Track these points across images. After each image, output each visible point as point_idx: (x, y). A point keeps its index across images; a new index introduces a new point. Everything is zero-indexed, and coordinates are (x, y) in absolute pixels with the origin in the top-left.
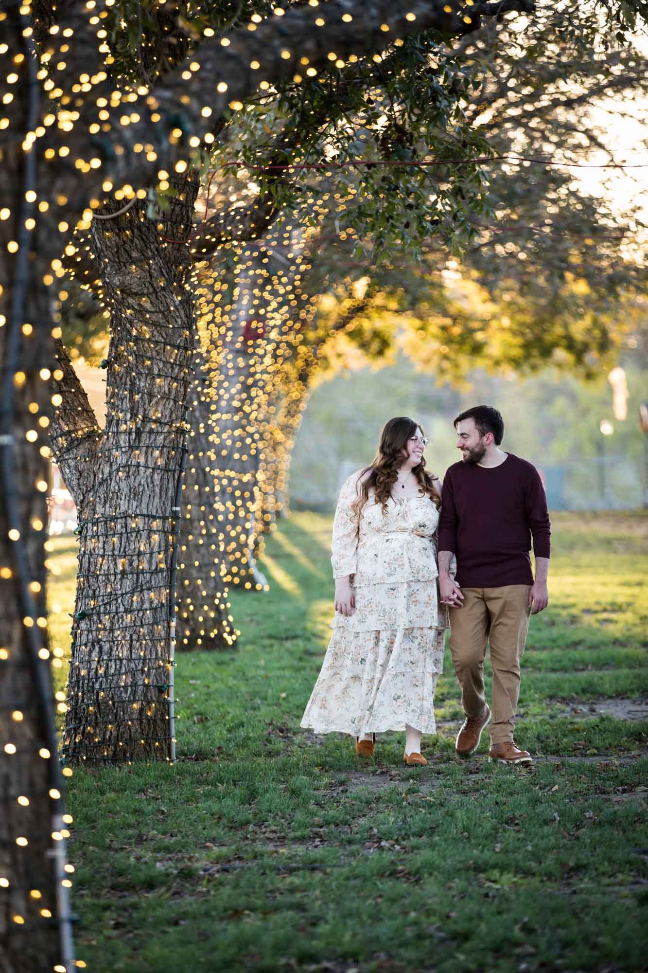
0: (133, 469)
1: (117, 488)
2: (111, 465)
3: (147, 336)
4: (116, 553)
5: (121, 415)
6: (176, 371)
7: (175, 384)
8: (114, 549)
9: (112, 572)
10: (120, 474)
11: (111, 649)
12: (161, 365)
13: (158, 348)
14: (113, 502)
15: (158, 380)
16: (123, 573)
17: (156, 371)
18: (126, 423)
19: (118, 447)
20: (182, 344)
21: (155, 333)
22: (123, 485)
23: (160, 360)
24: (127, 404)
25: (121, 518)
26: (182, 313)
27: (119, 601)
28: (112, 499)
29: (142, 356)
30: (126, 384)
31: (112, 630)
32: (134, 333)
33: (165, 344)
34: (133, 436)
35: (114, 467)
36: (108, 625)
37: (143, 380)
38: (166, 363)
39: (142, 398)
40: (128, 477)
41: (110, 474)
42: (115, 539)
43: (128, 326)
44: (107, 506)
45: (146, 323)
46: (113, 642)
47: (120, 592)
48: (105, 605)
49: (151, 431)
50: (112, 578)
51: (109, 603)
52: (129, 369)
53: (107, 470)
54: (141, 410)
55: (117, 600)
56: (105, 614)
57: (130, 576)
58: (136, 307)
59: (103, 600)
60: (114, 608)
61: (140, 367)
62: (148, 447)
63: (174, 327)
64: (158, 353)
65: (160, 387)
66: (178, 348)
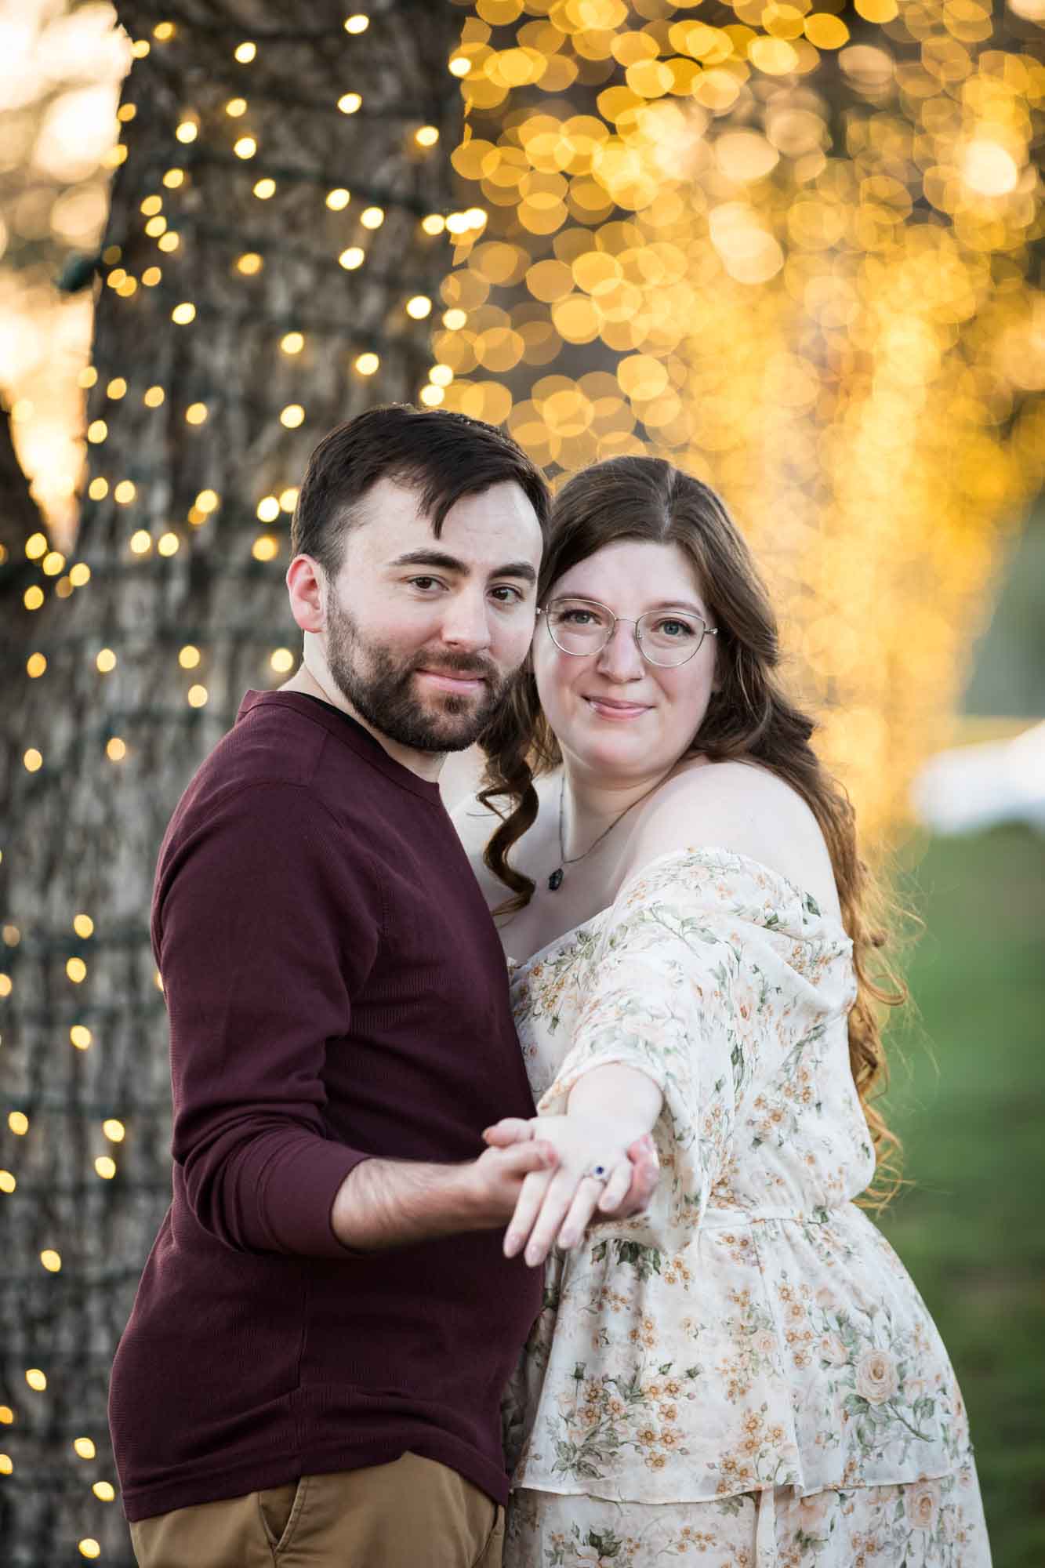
0: (171, 733)
1: (98, 814)
2: (79, 713)
3: (246, 148)
4: (88, 1096)
5: (126, 492)
6: (373, 301)
7: (367, 364)
8: (76, 1081)
9: (65, 1178)
10: (117, 749)
11: (49, 1519)
12: (304, 277)
13: (292, 199)
14: (84, 877)
15: (292, 344)
16: (116, 1188)
17: (280, 302)
18: (146, 524)
19: (111, 633)
20: (400, 188)
21: (282, 132)
22: (129, 802)
23: (301, 254)
24: (153, 449)
25: (113, 944)
26: (405, 48)
27: (94, 1307)
28: (79, 858)
29: (222, 237)
30: (152, 358)
31: (57, 1438)
32: (187, 132)
33: (328, 184)
34: (177, 588)
35: (94, 721)
36: (39, 1412)
37: (224, 338)
38: (328, 266)
39: (217, 421)
40: (148, 765)
41: (75, 751)
42: (82, 1037)
43: (163, 98)
44: (58, 891)
45: (239, 81)
46: (59, 1486)
47: (93, 1272)
48: (30, 1324)
49: (255, 571)
50: (64, 1208)
51: (49, 1319)
52: (170, 294)
53: (61, 732)
54: (214, 474)
55: (78, 1303)
56: (32, 1361)
57: (143, 1203)
58: (197, 12)
59: (22, 1305)
60: (66, 1339)
61: (214, 283)
62: (241, 638)
63: (361, 113)
64: (292, 224)
65: (299, 374)
66: (383, 200)
